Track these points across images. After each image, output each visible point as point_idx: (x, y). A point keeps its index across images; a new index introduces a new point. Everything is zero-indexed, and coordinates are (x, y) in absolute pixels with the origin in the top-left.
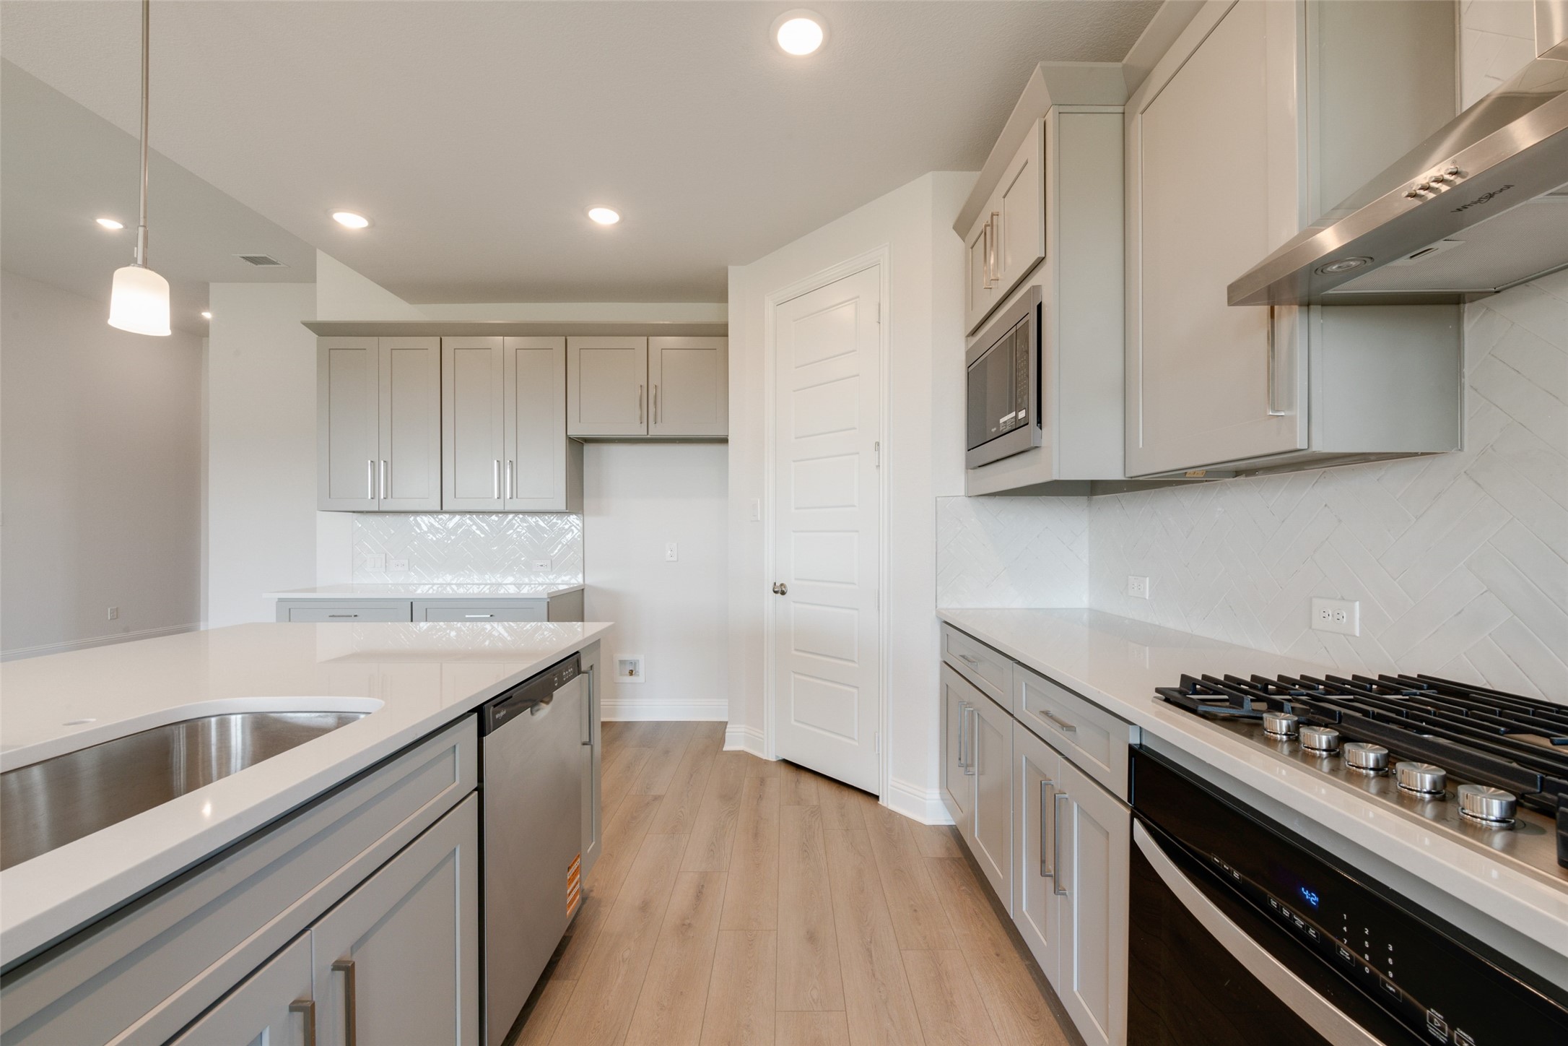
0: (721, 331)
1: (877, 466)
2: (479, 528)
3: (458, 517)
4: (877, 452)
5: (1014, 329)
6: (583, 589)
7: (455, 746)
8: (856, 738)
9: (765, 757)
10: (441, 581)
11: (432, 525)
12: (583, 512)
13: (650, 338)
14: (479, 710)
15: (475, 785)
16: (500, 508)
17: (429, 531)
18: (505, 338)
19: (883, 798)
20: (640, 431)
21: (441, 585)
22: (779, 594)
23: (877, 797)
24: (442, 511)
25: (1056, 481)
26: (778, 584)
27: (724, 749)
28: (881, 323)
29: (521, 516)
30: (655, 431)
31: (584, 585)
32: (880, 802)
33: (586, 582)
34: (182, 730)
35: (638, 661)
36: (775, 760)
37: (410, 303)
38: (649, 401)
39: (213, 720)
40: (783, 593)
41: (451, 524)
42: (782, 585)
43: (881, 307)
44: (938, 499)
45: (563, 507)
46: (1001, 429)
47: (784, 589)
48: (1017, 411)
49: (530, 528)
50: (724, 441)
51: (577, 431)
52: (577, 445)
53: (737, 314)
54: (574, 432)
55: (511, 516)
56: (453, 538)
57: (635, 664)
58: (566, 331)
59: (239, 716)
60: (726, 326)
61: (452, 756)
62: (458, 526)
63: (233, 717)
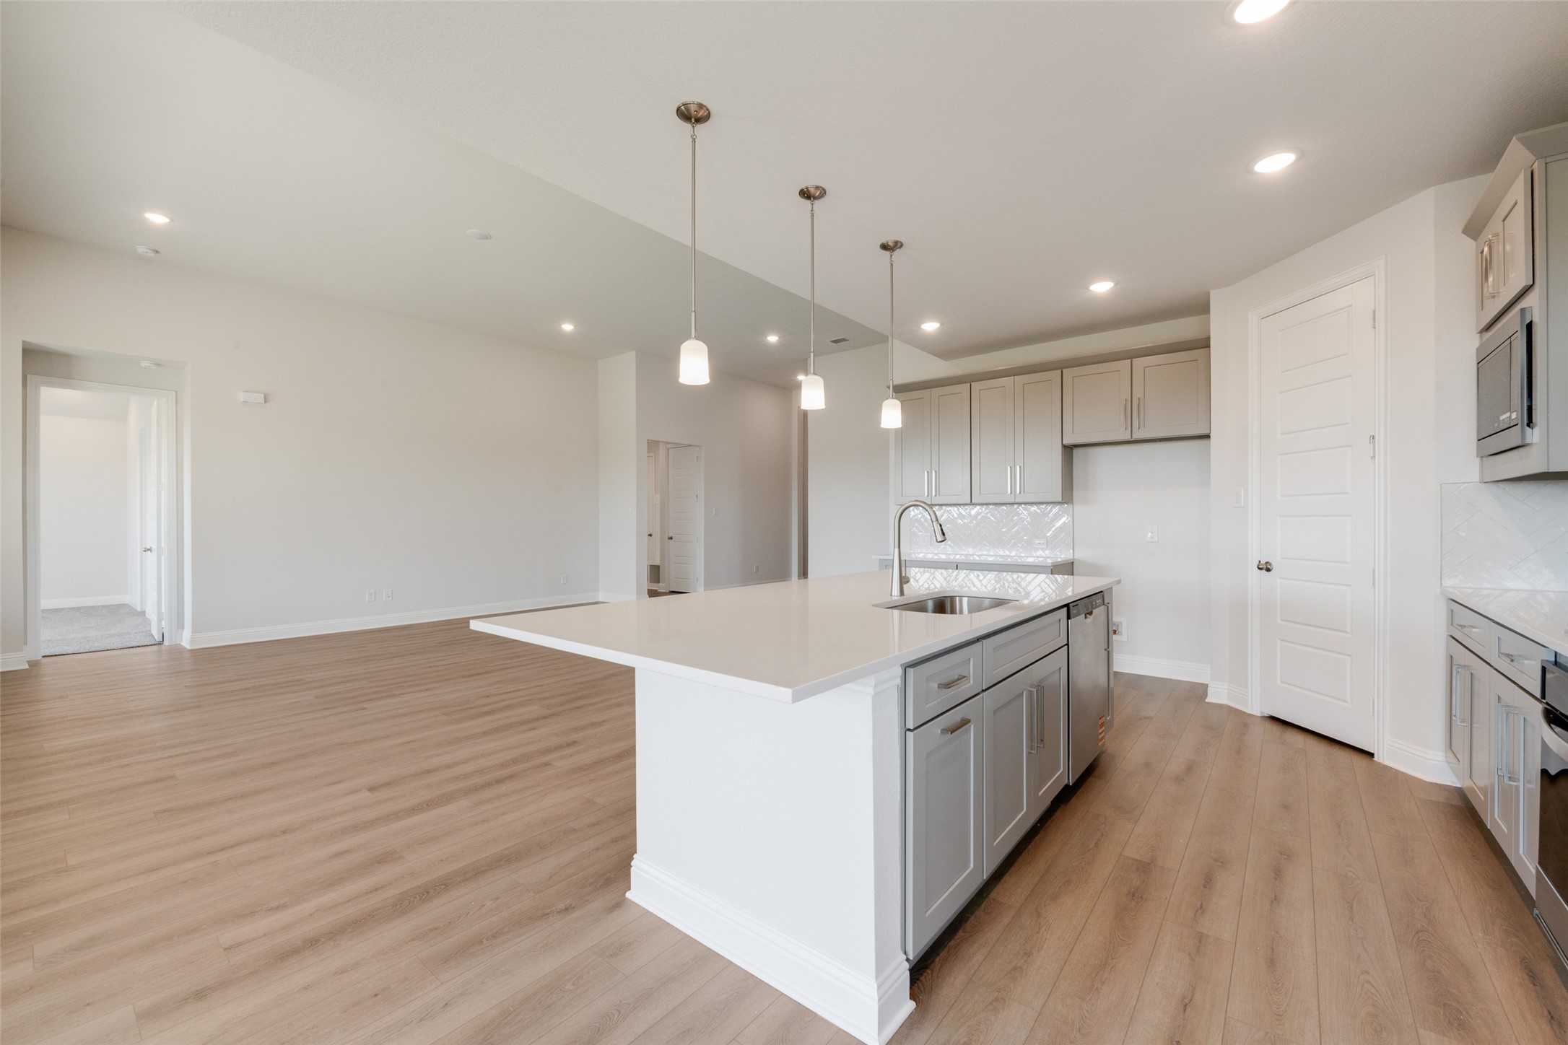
0: (1204, 344)
1: (1372, 458)
2: (993, 515)
3: (978, 507)
4: (1372, 445)
5: (1509, 341)
6: (1073, 563)
7: (1060, 620)
8: (1349, 700)
9: (1249, 711)
10: (966, 552)
11: (960, 513)
12: (1072, 500)
13: (1134, 360)
14: (1067, 605)
15: (1066, 643)
16: (1012, 501)
17: (959, 517)
18: (1016, 377)
19: (1378, 756)
20: (1127, 437)
21: (967, 555)
22: (1264, 571)
23: (1372, 755)
24: (971, 504)
25: (1545, 473)
26: (1263, 562)
27: (1206, 701)
28: (1377, 329)
29: (1023, 506)
30: (1136, 436)
31: (1074, 559)
32: (1376, 758)
33: (1075, 557)
34: (949, 599)
35: (1121, 623)
36: (1259, 715)
37: (946, 360)
38: (1132, 409)
39: (957, 598)
40: (1268, 570)
41: (973, 512)
42: (1267, 563)
43: (1377, 315)
44: (1443, 485)
45: (1060, 499)
46: (1501, 425)
47: (1269, 567)
48: (1511, 413)
49: (1030, 514)
50: (1207, 437)
51: (1069, 441)
52: (1069, 450)
53: (1220, 327)
54: (1067, 441)
55: (1016, 506)
56: (974, 522)
57: (1118, 625)
58: (1061, 366)
59: (966, 598)
60: (1208, 339)
61: (1058, 625)
62: (978, 514)
63: (964, 598)
